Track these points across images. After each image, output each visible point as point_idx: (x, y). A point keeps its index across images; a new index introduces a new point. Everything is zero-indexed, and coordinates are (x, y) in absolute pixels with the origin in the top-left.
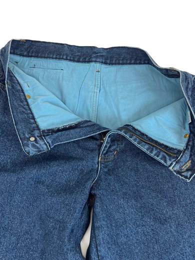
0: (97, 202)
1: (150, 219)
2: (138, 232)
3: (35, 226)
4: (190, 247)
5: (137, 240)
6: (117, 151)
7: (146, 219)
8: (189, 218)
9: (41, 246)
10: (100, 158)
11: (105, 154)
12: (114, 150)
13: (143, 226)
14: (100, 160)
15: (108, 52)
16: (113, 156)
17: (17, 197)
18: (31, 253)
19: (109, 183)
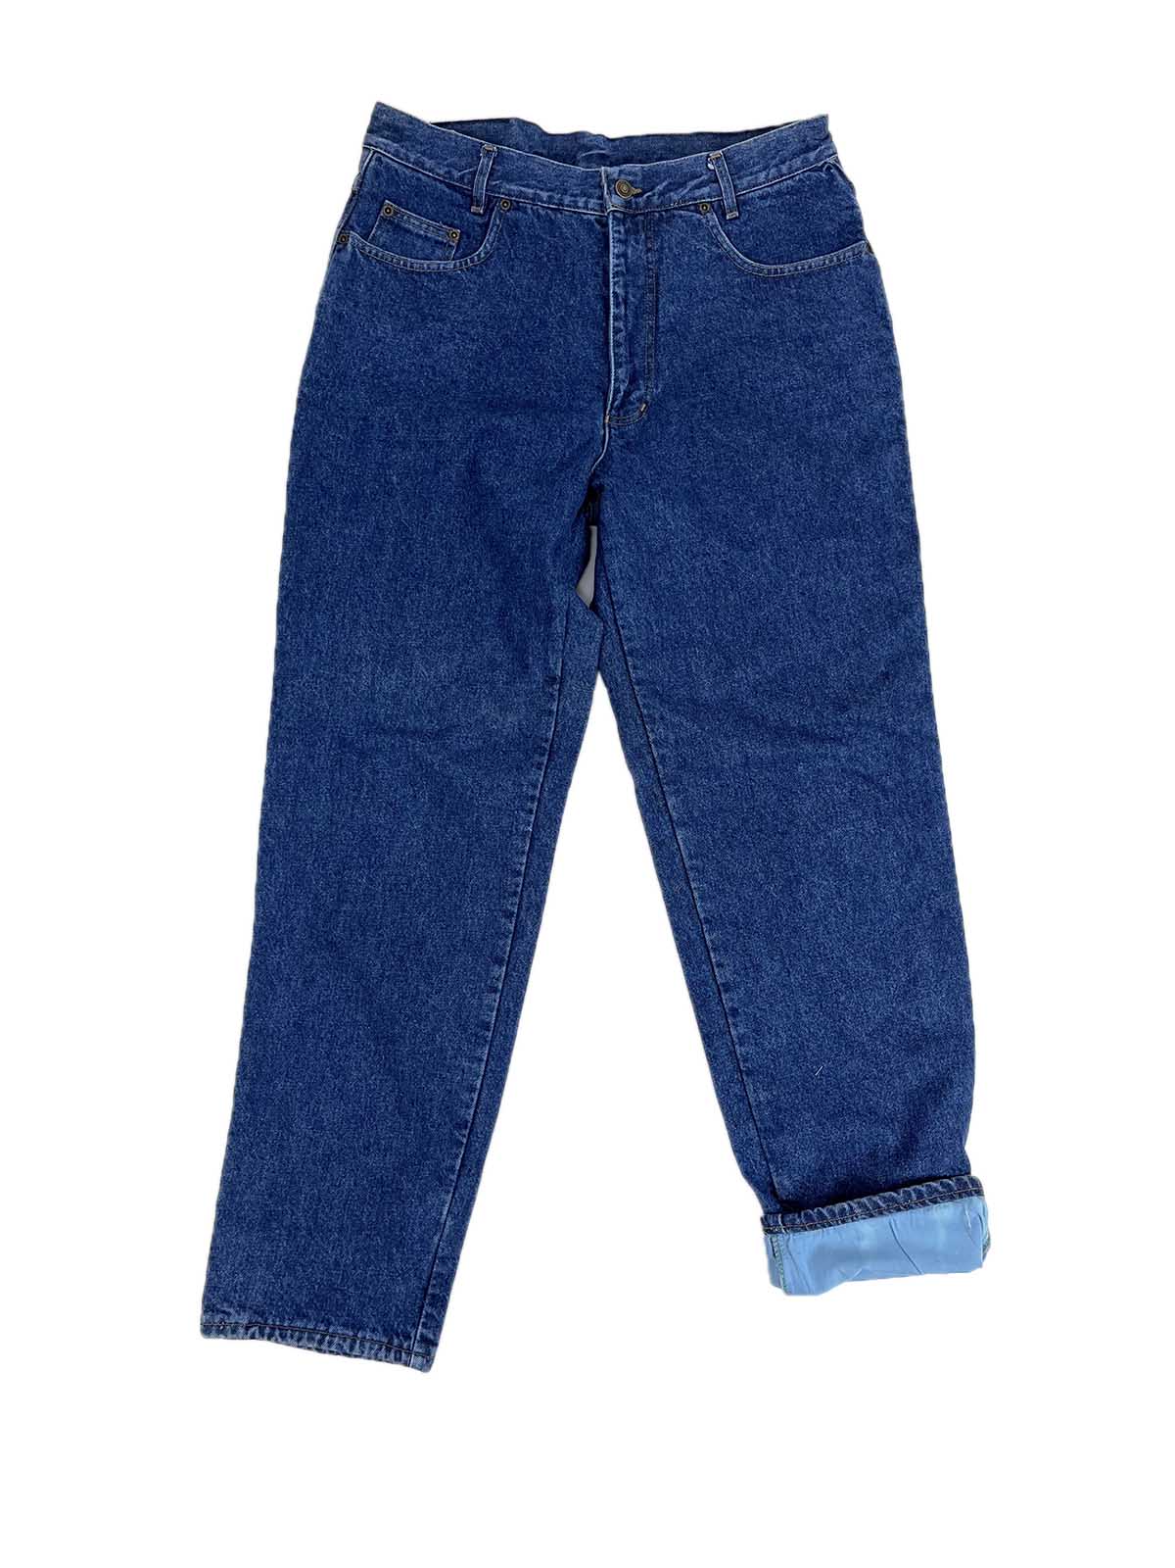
0: (606, 500)
1: (721, 541)
2: (694, 568)
3: (481, 565)
4: (803, 594)
5: (693, 583)
6: (646, 403)
7: (712, 541)
8: (802, 536)
9: (497, 601)
10: (608, 417)
11: (618, 409)
12: (640, 400)
13: (704, 555)
14: (607, 421)
15: (615, 148)
16: (637, 414)
17: (437, 508)
18: (477, 619)
19: (630, 468)
